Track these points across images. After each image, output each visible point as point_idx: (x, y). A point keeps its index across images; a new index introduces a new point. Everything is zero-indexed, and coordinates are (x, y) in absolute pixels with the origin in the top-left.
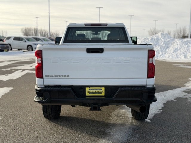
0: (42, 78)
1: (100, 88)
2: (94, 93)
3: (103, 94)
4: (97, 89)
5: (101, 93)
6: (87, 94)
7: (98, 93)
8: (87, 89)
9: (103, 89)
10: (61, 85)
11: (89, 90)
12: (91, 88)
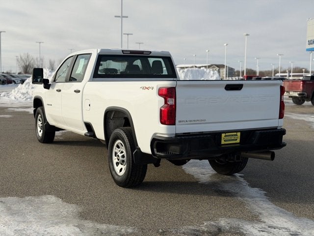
0: (174, 124)
1: (235, 133)
2: (229, 140)
3: (238, 141)
4: (233, 135)
5: (236, 140)
6: (223, 142)
7: (233, 140)
8: (223, 135)
9: (239, 134)
10: (189, 133)
11: (225, 136)
12: (227, 134)
